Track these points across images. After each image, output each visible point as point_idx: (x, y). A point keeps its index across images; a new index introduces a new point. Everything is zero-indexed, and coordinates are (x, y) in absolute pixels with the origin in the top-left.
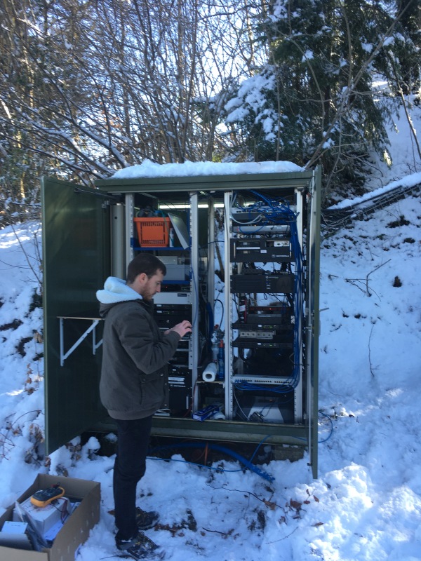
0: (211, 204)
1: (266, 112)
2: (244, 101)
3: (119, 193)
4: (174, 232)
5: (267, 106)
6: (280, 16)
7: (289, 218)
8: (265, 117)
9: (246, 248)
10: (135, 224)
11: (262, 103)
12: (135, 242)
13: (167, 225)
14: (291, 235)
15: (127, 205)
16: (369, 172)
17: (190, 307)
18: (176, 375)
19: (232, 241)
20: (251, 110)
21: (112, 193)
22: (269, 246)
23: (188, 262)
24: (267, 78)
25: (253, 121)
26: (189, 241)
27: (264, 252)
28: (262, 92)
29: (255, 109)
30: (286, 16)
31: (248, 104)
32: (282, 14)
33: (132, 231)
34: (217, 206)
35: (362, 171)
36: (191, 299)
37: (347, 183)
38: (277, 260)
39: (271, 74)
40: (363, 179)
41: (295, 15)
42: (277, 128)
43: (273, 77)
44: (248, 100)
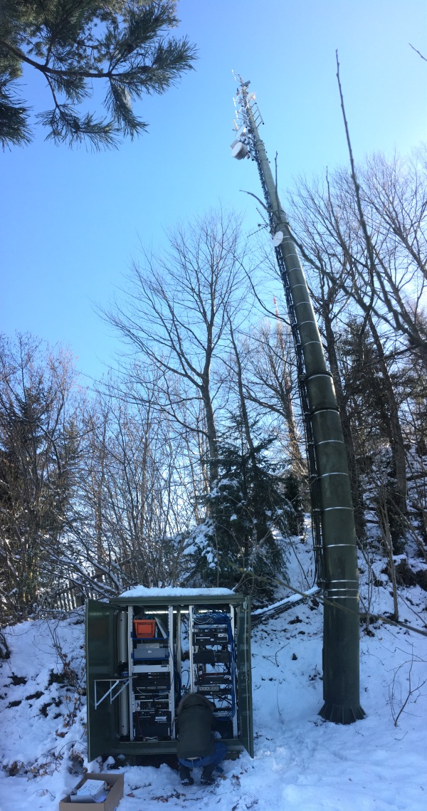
0: (178, 611)
1: (209, 549)
2: (194, 541)
3: (124, 605)
4: (158, 629)
5: (208, 545)
6: (216, 494)
7: (227, 620)
8: (208, 552)
9: (202, 638)
10: (134, 624)
11: (206, 543)
12: (134, 635)
13: (154, 624)
14: (228, 630)
15: (128, 613)
16: (276, 587)
17: (169, 673)
18: (161, 715)
19: (194, 633)
20: (199, 547)
21: (121, 605)
22: (215, 636)
23: (167, 647)
24: (208, 527)
25: (200, 554)
26: (168, 633)
27: (212, 640)
28: (206, 536)
29: (201, 547)
30: (219, 494)
31: (196, 544)
32: (218, 492)
33: (132, 628)
34: (182, 612)
35: (272, 586)
36: (170, 668)
37: (262, 593)
38: (220, 644)
39: (211, 525)
40: (272, 591)
41: (225, 493)
42: (216, 560)
43: (212, 527)
44: (197, 541)
